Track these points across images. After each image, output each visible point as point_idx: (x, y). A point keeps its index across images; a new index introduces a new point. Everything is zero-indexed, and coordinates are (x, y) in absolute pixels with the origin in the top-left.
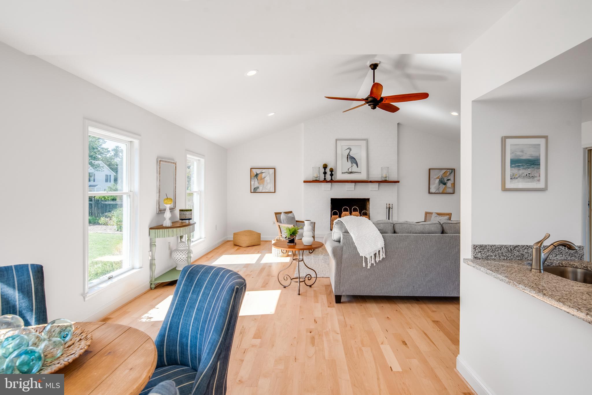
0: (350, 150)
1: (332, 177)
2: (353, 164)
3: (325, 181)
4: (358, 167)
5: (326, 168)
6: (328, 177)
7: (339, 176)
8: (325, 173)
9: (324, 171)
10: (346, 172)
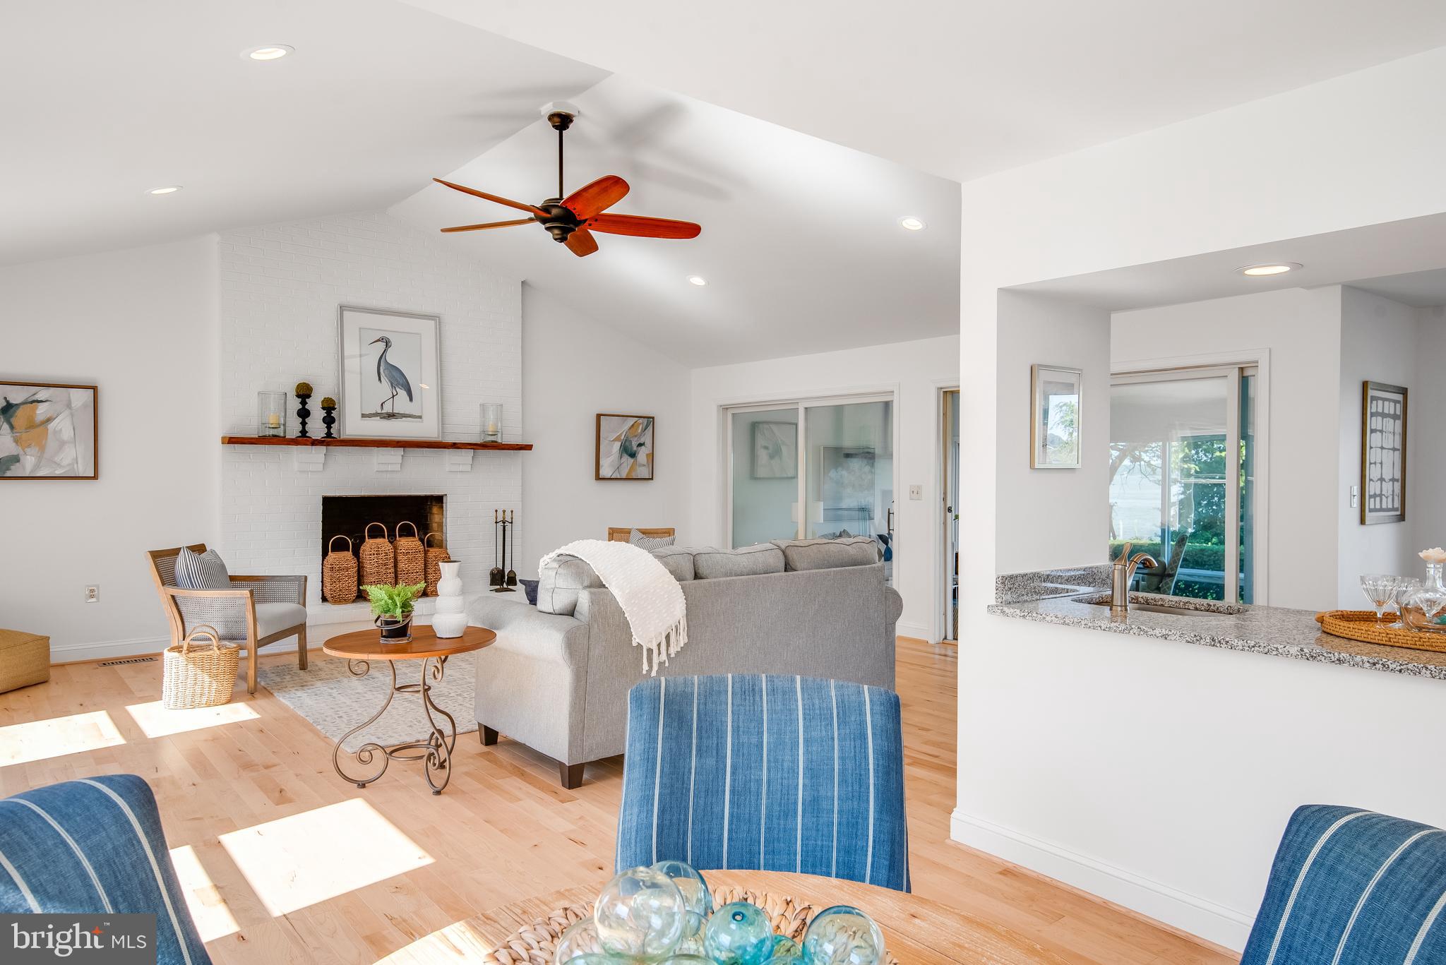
0: (388, 344)
1: (329, 428)
2: (398, 389)
3: (303, 438)
4: (411, 400)
5: (309, 396)
6: (316, 427)
7: (352, 424)
8: (304, 414)
9: (301, 407)
10: (376, 415)
